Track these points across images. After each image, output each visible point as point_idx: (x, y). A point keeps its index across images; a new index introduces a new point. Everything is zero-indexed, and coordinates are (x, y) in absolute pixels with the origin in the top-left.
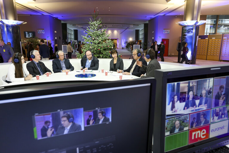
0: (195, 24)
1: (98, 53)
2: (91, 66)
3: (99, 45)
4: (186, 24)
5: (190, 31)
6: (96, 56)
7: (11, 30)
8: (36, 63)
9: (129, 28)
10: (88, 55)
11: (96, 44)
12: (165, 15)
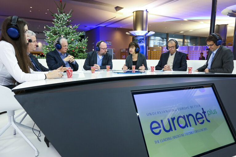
0: (145, 35)
4: (137, 34)
5: (141, 41)
12: (106, 26)
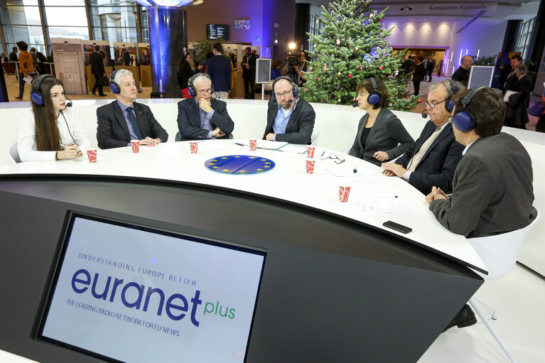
1: (347, 85)
2: (288, 131)
3: (356, 62)
6: (339, 96)
7: (168, 21)
8: (123, 109)
9: (485, 14)
10: (279, 94)
11: (343, 58)
